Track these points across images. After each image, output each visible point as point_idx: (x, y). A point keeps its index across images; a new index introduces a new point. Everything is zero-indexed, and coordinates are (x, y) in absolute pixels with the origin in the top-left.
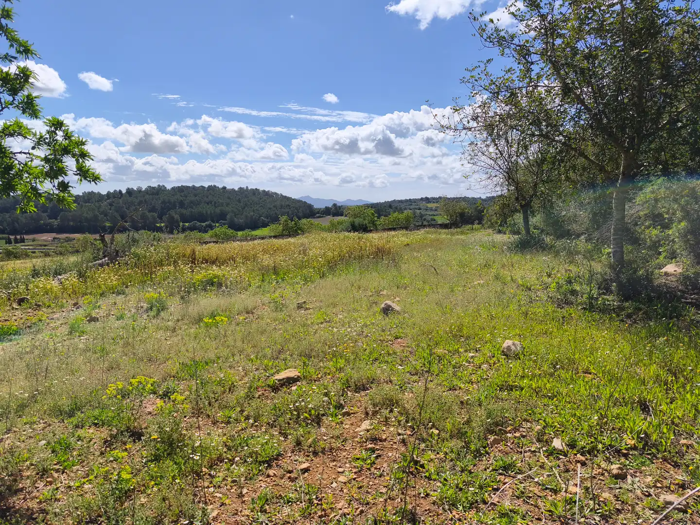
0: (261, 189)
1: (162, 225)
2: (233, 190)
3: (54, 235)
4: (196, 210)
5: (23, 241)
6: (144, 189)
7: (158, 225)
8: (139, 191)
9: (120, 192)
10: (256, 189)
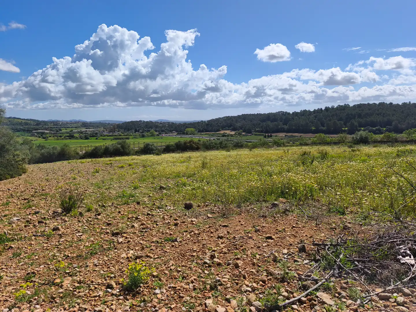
1: (346, 129)
2: (397, 105)
3: (285, 134)
4: (369, 119)
6: (335, 107)
7: (343, 129)
8: (333, 108)
9: (321, 109)
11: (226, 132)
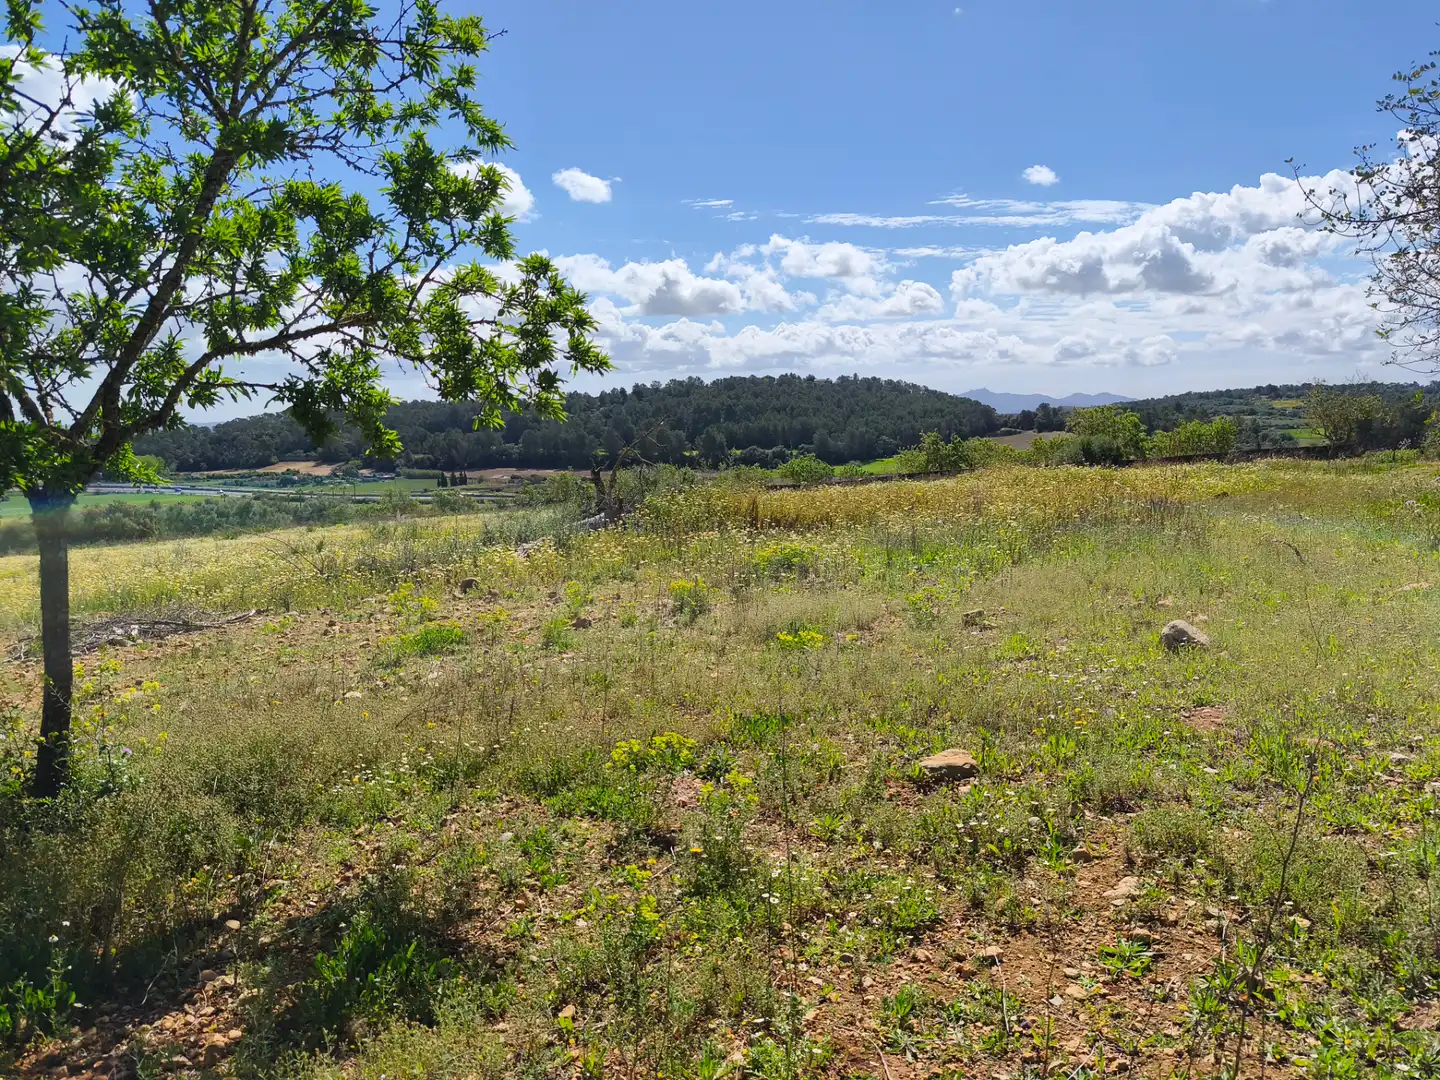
0: (884, 378)
1: (695, 453)
2: (828, 382)
3: (513, 471)
4: (755, 425)
5: (463, 481)
6: (663, 386)
7: (687, 454)
8: (656, 389)
9: (623, 391)
10: (874, 378)
11: (294, 466)
